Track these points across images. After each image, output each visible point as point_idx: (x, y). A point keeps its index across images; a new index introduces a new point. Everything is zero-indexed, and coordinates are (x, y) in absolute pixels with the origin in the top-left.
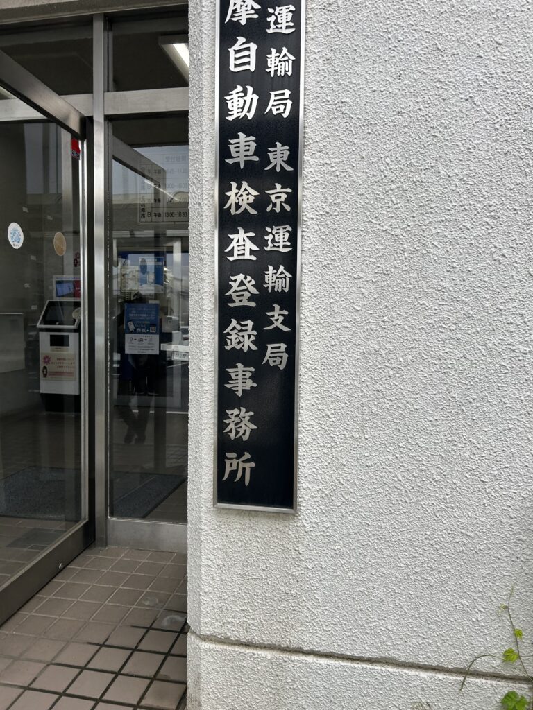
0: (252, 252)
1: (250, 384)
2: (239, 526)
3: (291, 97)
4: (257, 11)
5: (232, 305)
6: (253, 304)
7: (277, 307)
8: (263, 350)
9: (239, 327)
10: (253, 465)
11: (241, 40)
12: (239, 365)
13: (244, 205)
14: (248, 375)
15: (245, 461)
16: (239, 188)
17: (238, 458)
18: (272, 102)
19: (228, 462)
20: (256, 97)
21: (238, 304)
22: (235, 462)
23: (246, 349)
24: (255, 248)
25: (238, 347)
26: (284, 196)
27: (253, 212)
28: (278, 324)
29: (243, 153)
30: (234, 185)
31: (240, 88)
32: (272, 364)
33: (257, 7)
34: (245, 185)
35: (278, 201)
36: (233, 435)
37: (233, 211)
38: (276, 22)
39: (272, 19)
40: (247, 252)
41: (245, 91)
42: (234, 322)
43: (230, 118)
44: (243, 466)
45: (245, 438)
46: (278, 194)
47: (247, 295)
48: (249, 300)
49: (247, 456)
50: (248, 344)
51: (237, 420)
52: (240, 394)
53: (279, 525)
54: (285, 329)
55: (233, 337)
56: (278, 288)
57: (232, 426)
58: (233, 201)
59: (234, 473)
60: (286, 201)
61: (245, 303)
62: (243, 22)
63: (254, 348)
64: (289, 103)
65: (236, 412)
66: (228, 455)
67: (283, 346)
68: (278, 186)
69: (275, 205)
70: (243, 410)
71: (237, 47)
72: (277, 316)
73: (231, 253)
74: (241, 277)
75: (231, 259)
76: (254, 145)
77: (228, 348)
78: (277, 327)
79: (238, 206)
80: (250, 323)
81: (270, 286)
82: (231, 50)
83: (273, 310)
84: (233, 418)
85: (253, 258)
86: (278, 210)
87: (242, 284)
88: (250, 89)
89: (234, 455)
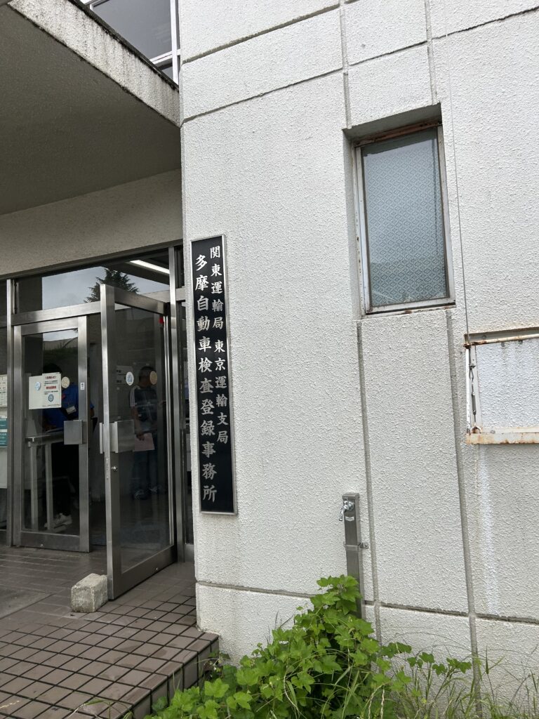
0: (211, 389)
1: (213, 451)
2: (212, 523)
3: (222, 320)
4: (207, 285)
5: (203, 414)
6: (212, 413)
7: (222, 414)
8: (217, 435)
9: (207, 424)
10: (215, 491)
11: (202, 297)
12: (208, 442)
13: (207, 368)
14: (212, 447)
15: (212, 490)
16: (204, 360)
17: (209, 488)
18: (215, 323)
19: (205, 490)
20: (209, 321)
21: (206, 413)
22: (208, 490)
23: (210, 435)
24: (212, 387)
25: (207, 434)
26: (222, 363)
27: (210, 371)
28: (223, 422)
29: (205, 345)
30: (202, 359)
31: (202, 317)
32: (221, 441)
33: (207, 283)
34: (206, 359)
35: (220, 366)
36: (206, 477)
37: (202, 371)
38: (215, 289)
39: (213, 288)
40: (209, 389)
41: (204, 319)
42: (205, 421)
43: (199, 330)
44: (211, 492)
45: (212, 478)
46: (220, 362)
47: (209, 409)
48: (211, 411)
49: (213, 487)
50: (211, 432)
51: (208, 469)
52: (208, 456)
53: (230, 521)
54: (226, 424)
55: (204, 429)
56: (222, 405)
57: (206, 473)
58: (201, 367)
59: (208, 496)
60: (223, 365)
61: (209, 412)
62: (202, 290)
63: (214, 434)
64: (222, 322)
65: (207, 465)
66: (205, 487)
67: (226, 432)
68: (220, 359)
69: (219, 367)
70: (210, 464)
71: (200, 300)
72: (222, 417)
73: (202, 390)
74: (206, 400)
75: (202, 392)
76: (209, 342)
77: (203, 434)
78: (222, 424)
79: (204, 369)
80: (211, 422)
81: (219, 404)
82: (198, 301)
83: (220, 415)
84: (206, 468)
85: (212, 392)
86: (220, 369)
87: (207, 404)
88: (206, 317)
89: (207, 487)
